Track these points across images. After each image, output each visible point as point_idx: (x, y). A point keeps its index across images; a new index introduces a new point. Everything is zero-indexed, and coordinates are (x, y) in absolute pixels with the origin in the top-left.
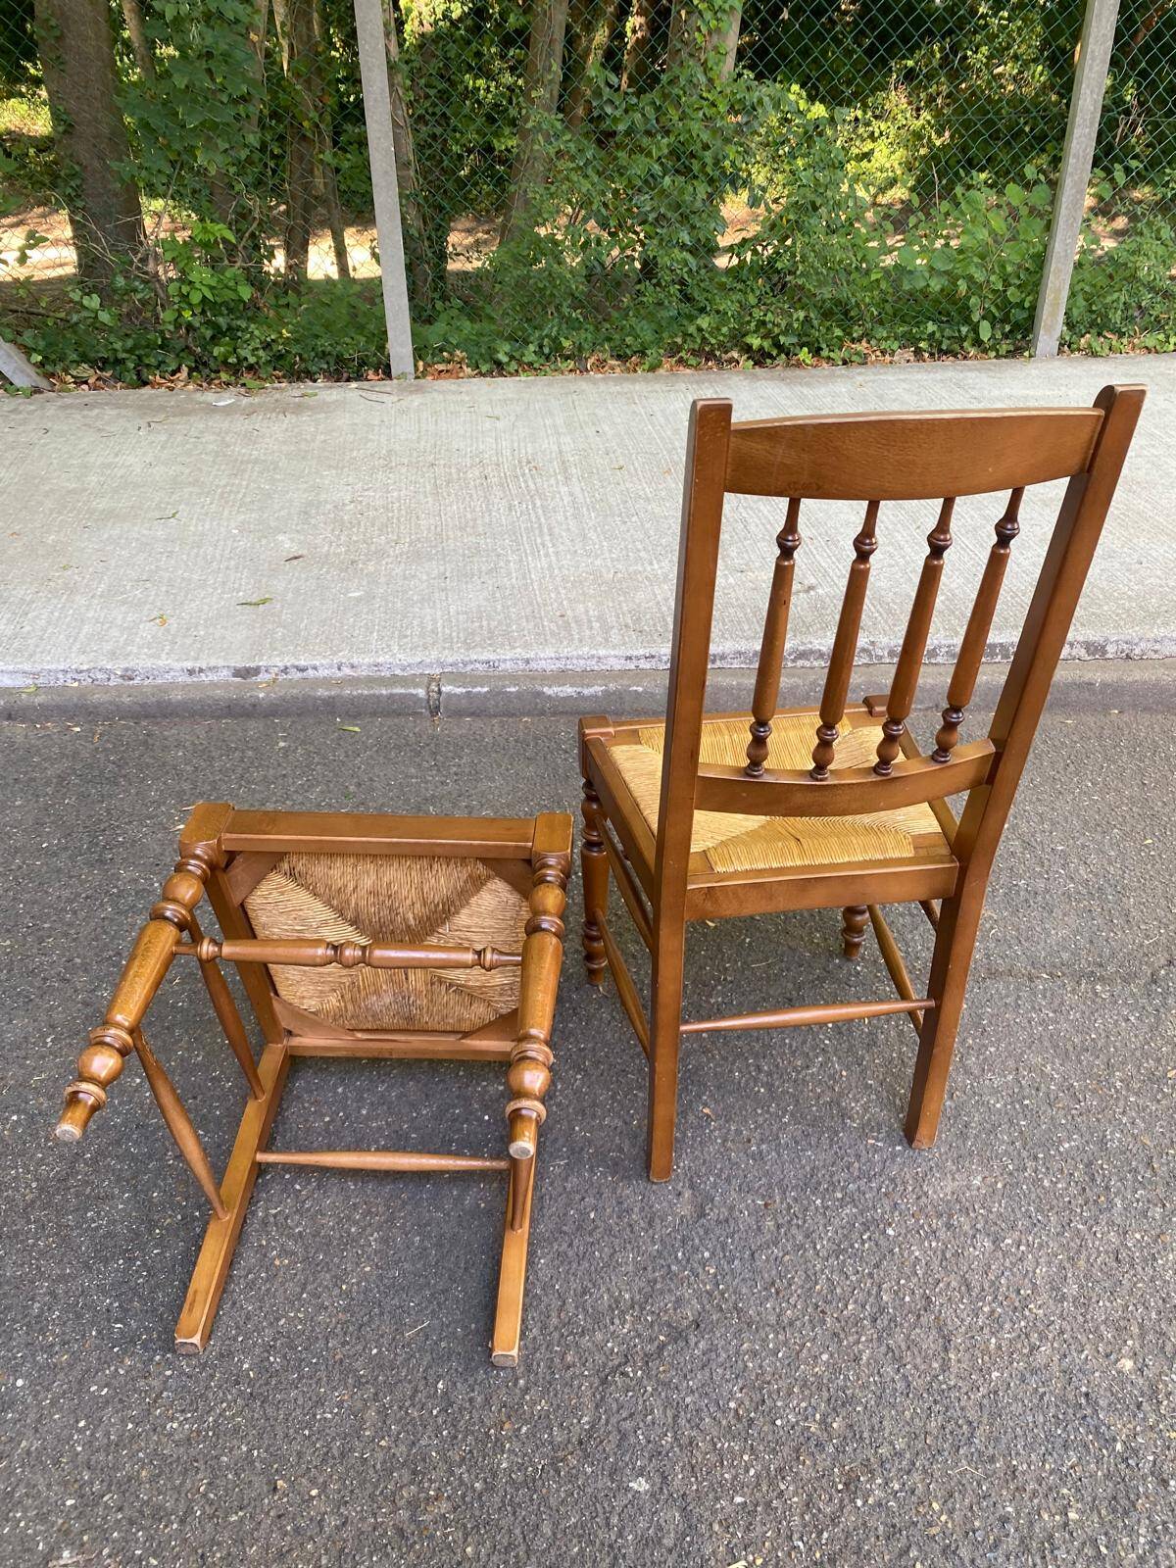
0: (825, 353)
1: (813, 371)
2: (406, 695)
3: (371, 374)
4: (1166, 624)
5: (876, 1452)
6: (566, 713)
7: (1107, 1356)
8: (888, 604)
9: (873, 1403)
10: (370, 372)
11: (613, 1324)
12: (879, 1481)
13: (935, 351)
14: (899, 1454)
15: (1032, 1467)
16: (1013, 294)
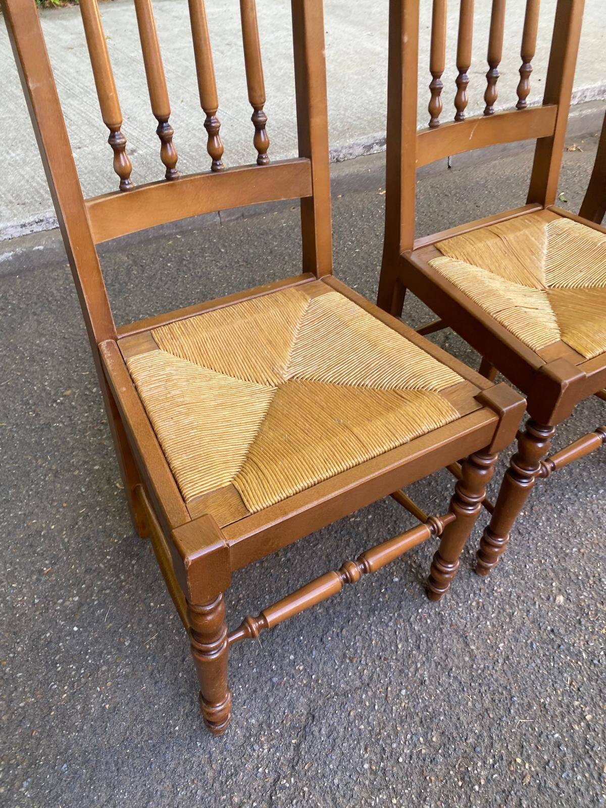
5: (467, 744)
9: (447, 708)
12: (480, 764)
14: (479, 736)
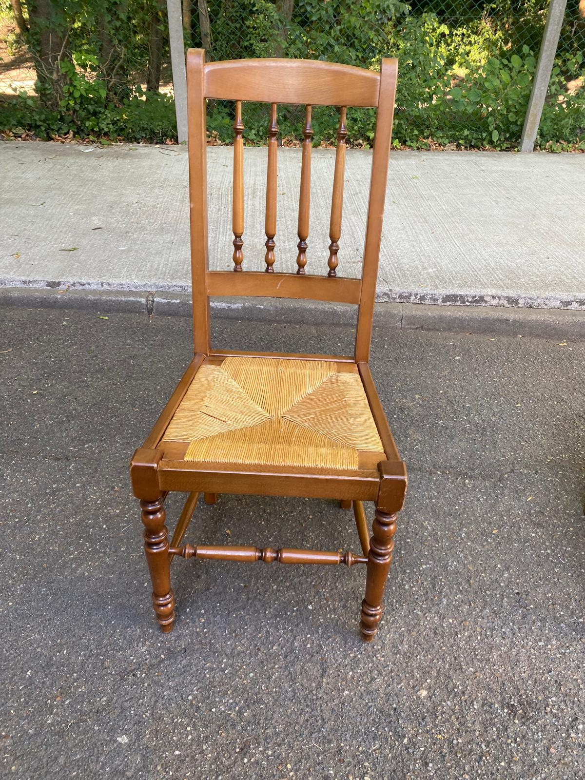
0: (409, 143)
1: (401, 152)
2: (134, 301)
3: (168, 141)
4: (553, 290)
5: (264, 732)
6: (222, 317)
7: (414, 687)
8: (404, 271)
9: (271, 703)
10: (168, 140)
11: (138, 646)
12: (261, 749)
13: (468, 146)
14: (277, 734)
15: (352, 749)
16: (512, 117)
